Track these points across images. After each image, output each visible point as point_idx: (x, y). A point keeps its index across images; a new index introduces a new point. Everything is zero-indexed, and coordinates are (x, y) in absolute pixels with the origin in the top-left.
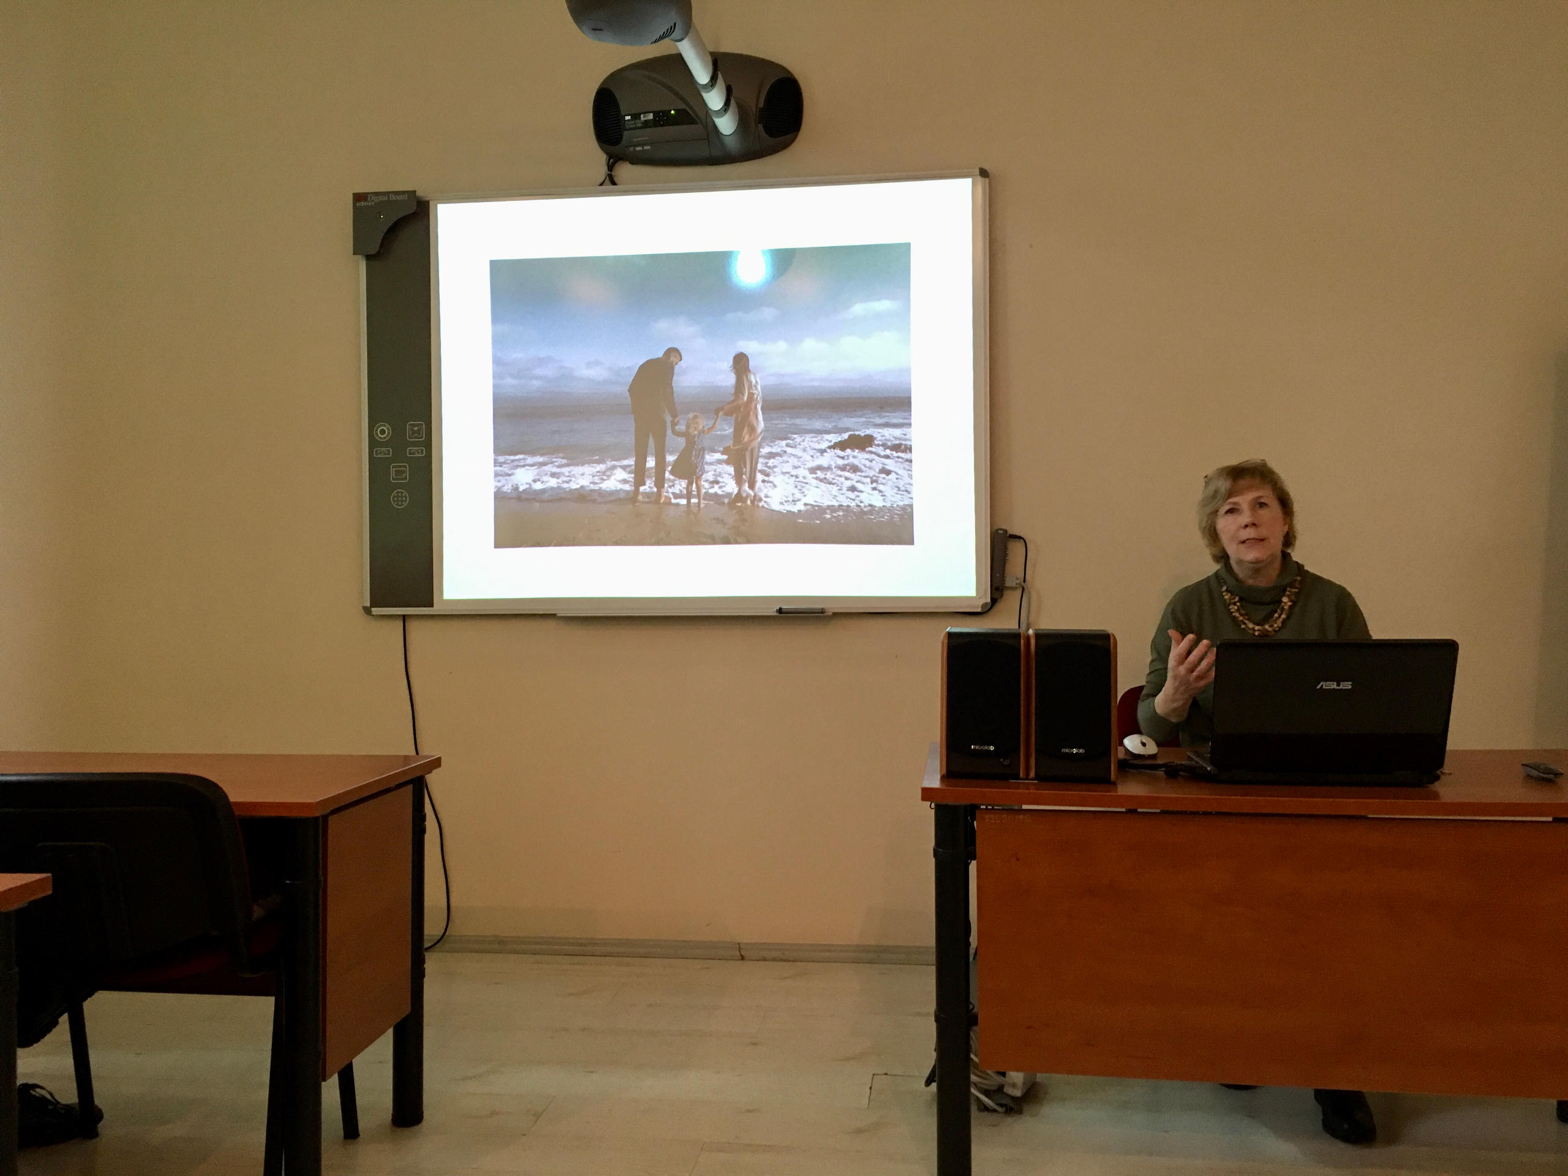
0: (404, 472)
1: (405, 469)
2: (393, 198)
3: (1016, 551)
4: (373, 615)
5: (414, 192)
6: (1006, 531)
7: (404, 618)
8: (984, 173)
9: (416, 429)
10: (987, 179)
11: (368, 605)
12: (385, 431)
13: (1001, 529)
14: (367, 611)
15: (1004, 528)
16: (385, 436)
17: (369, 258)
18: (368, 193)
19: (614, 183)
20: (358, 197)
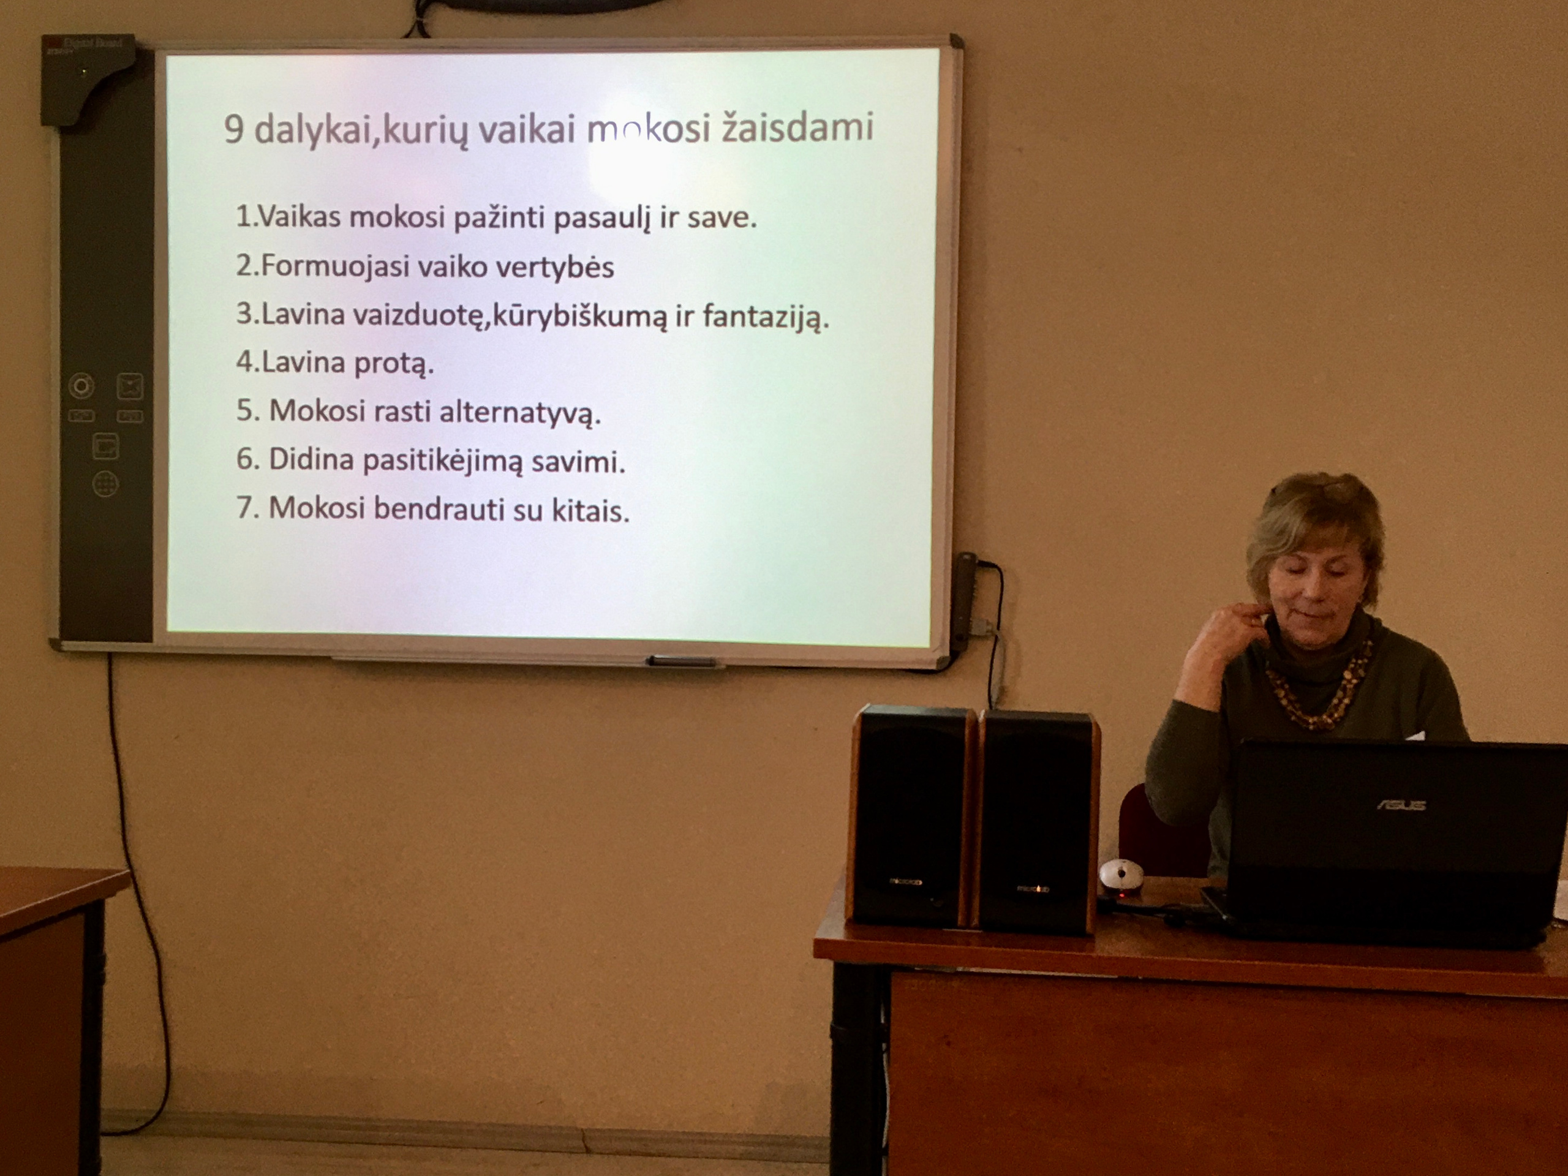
0: (112, 445)
1: (113, 441)
2: (102, 44)
3: (987, 583)
4: (64, 651)
5: (132, 37)
6: (973, 556)
7: (110, 656)
8: (956, 42)
9: (130, 383)
10: (961, 51)
11: (56, 635)
12: (84, 386)
13: (966, 553)
14: (55, 644)
15: (970, 550)
16: (85, 391)
17: (64, 131)
18: (64, 36)
19: (425, 35)
20: (50, 42)
